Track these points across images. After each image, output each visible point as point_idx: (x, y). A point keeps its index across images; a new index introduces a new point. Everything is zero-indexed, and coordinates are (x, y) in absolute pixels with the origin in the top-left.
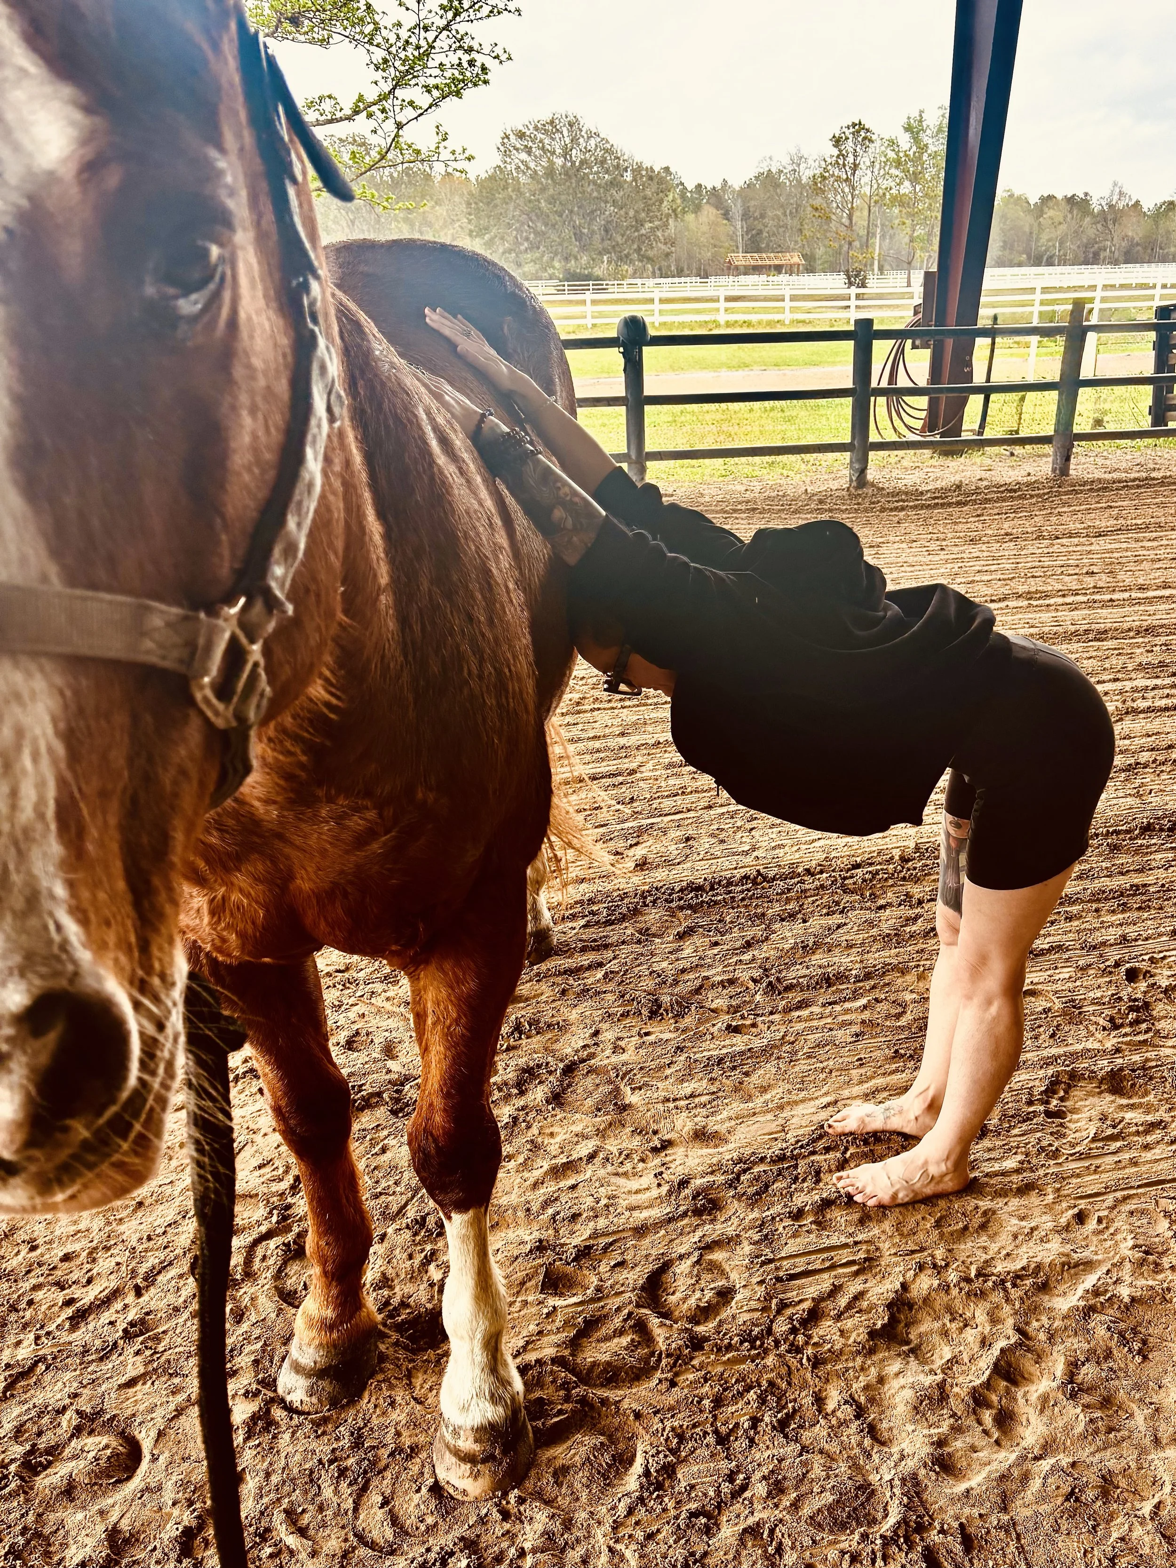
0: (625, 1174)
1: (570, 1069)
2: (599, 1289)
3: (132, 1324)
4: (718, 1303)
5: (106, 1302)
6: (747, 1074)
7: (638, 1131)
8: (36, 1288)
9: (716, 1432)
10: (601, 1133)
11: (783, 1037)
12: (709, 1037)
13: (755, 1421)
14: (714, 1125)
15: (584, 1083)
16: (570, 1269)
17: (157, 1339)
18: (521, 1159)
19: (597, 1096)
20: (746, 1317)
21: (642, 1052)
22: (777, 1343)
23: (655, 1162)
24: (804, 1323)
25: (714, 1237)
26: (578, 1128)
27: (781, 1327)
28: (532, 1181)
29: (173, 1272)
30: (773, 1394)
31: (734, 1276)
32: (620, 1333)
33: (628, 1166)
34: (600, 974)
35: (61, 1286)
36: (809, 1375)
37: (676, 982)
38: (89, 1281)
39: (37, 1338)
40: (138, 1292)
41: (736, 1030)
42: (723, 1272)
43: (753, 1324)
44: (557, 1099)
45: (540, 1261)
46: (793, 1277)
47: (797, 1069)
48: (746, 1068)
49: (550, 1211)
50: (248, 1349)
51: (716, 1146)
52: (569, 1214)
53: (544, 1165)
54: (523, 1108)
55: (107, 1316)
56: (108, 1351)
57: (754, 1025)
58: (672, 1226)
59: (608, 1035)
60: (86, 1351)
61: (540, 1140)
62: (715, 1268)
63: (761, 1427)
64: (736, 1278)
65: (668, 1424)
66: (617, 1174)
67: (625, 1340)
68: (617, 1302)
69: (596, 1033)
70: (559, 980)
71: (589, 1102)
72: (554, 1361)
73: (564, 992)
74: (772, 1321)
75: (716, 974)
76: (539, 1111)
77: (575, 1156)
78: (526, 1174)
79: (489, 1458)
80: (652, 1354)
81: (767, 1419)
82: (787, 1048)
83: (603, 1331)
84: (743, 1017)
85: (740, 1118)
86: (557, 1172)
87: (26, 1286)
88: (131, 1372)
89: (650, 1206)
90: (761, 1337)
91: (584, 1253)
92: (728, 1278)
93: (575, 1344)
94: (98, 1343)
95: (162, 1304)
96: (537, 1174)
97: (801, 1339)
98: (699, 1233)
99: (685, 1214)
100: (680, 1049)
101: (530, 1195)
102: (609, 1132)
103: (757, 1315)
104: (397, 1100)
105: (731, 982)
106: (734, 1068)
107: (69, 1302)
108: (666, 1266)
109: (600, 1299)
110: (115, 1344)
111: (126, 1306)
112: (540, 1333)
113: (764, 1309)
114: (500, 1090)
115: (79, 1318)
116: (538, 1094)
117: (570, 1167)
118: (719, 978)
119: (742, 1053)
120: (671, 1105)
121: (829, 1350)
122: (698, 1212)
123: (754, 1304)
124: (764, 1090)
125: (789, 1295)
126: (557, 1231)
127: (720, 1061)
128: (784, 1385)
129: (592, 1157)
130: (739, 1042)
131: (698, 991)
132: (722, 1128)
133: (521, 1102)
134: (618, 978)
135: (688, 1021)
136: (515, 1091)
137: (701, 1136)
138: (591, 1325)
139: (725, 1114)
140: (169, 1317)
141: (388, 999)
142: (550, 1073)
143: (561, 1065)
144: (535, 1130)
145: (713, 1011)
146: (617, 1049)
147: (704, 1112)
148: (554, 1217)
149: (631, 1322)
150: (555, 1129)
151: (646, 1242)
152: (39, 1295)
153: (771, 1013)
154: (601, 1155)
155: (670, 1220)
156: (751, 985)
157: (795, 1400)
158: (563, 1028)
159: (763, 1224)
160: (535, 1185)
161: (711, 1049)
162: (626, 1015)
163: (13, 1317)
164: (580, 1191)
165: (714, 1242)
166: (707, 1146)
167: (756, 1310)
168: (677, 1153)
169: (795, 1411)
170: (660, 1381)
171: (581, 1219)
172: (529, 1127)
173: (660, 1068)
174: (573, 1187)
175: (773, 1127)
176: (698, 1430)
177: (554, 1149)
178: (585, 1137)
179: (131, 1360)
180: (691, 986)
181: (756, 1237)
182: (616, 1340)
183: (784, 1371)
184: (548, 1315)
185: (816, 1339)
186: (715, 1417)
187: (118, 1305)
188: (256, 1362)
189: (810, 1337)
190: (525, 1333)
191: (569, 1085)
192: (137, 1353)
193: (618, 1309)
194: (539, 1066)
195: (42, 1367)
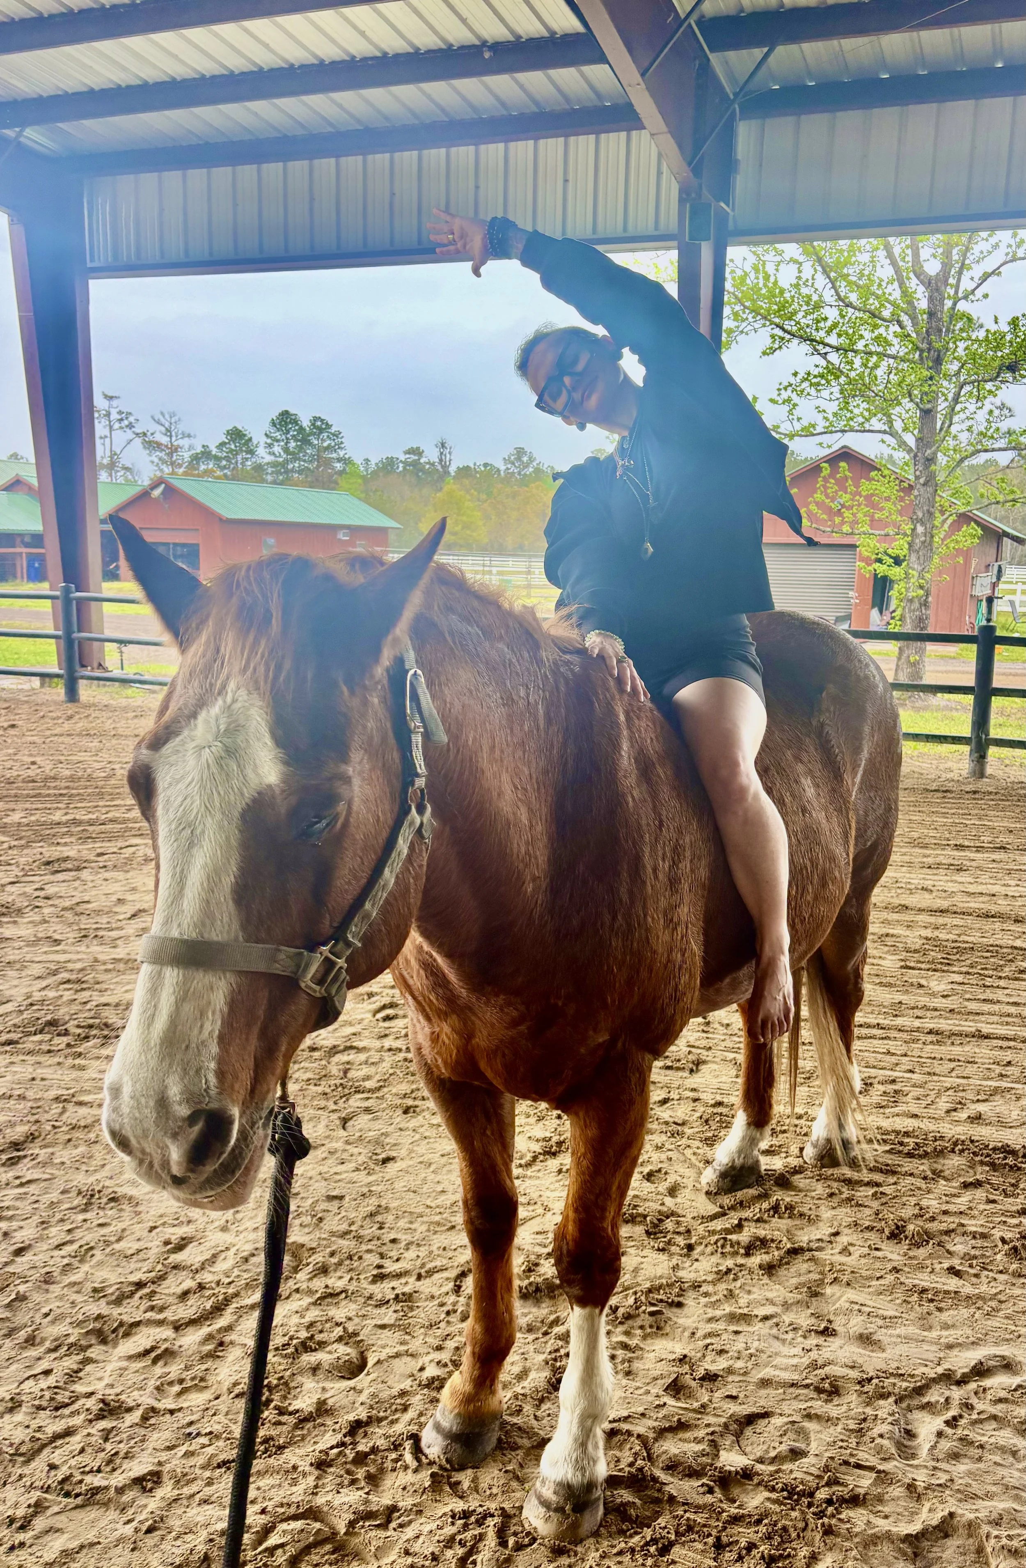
0: (784, 1341)
1: (795, 1252)
2: (703, 1406)
3: (404, 1294)
4: (786, 1457)
5: (398, 1276)
6: (940, 1310)
7: (816, 1316)
8: (369, 1251)
9: (718, 1538)
10: (786, 1306)
11: (996, 1294)
12: (929, 1270)
13: (751, 1546)
14: (881, 1335)
15: (800, 1265)
16: (693, 1384)
17: (411, 1309)
18: (713, 1299)
19: (803, 1279)
20: (799, 1475)
21: (863, 1261)
22: (810, 1505)
23: (813, 1340)
24: (843, 1501)
25: (819, 1412)
26: (770, 1295)
27: (822, 1494)
28: (709, 1315)
29: (445, 1274)
30: (781, 1537)
31: (814, 1445)
32: (697, 1441)
33: (791, 1335)
34: (871, 1191)
35: (382, 1256)
36: (818, 1537)
37: (933, 1219)
38: (398, 1260)
39: (351, 1279)
40: (419, 1277)
41: (957, 1274)
42: (807, 1439)
43: (802, 1483)
44: (770, 1269)
45: (676, 1369)
46: (858, 1466)
47: (989, 1323)
48: (943, 1305)
49: (708, 1341)
50: (457, 1338)
51: (872, 1351)
52: (719, 1348)
53: (728, 1308)
54: (741, 1265)
55: (395, 1283)
56: (383, 1303)
57: (976, 1276)
58: (792, 1390)
59: (843, 1240)
60: (370, 1297)
61: (737, 1292)
62: (802, 1433)
63: (754, 1552)
64: (814, 1447)
65: (687, 1515)
66: (777, 1338)
67: (699, 1448)
68: (711, 1420)
69: (837, 1234)
70: (835, 1185)
71: (794, 1281)
72: (639, 1436)
73: (831, 1195)
74: (818, 1488)
75: (973, 1225)
76: (751, 1272)
77: (756, 1312)
78: (709, 1310)
79: (560, 1510)
80: (712, 1465)
81: (762, 1549)
82: (994, 1304)
83: (688, 1435)
84: (971, 1266)
85: (907, 1339)
86: (733, 1318)
87: (364, 1247)
88: (386, 1321)
89: (785, 1369)
90: (802, 1494)
91: (710, 1378)
92: (808, 1444)
93: (661, 1433)
94: (379, 1297)
95: (427, 1291)
96: (718, 1313)
97: (830, 1509)
98: (809, 1404)
99: (807, 1386)
100: (896, 1270)
101: (701, 1325)
102: (794, 1308)
103: (811, 1478)
104: (655, 1226)
105: (984, 1236)
106: (932, 1301)
107: (379, 1267)
108: (766, 1415)
109: (701, 1413)
110: (388, 1301)
111: (407, 1283)
112: (643, 1415)
113: (819, 1477)
114: (732, 1246)
115: (380, 1278)
116: (758, 1259)
117: (746, 1318)
118: (974, 1229)
119: (947, 1292)
120: (857, 1307)
121: (848, 1529)
122: (819, 1390)
123: (814, 1470)
124: (946, 1326)
125: (846, 1477)
126: (704, 1356)
127: (924, 1291)
128: (794, 1535)
129: (766, 1318)
130: (953, 1283)
131: (948, 1232)
132: (885, 1340)
133: (740, 1260)
134: (884, 1200)
135: (922, 1252)
136: (742, 1251)
137: (865, 1339)
138: (682, 1426)
139: (898, 1331)
140: (427, 1300)
141: (694, 1154)
142: (778, 1248)
143: (789, 1246)
144: (738, 1284)
145: (948, 1252)
146: (845, 1251)
147: (880, 1322)
148: (707, 1346)
149: (710, 1438)
150: (754, 1289)
151: (763, 1392)
152: (367, 1256)
153: (1001, 1272)
154: (775, 1320)
155: (793, 1385)
156: (1000, 1244)
157: (795, 1549)
158: (812, 1221)
159: (865, 1420)
160: (710, 1320)
161: (923, 1280)
162: (870, 1229)
163: (348, 1262)
164: (741, 1338)
165: (816, 1414)
166: (865, 1348)
167: (812, 1474)
168: (835, 1343)
169: (789, 1555)
170: (702, 1485)
171: (725, 1356)
172: (735, 1280)
173: (870, 1278)
174: (737, 1333)
175: (931, 1356)
176: (705, 1529)
177: (742, 1302)
178: (772, 1303)
179: (391, 1313)
180: (943, 1227)
181: (852, 1426)
182: (693, 1445)
183: (801, 1525)
184: (658, 1406)
185: (842, 1516)
186: (725, 1528)
187: (403, 1280)
188: (457, 1349)
189: (840, 1513)
190: (633, 1410)
191: (788, 1263)
192: (395, 1311)
193: (708, 1425)
194: (773, 1241)
195: (343, 1295)
